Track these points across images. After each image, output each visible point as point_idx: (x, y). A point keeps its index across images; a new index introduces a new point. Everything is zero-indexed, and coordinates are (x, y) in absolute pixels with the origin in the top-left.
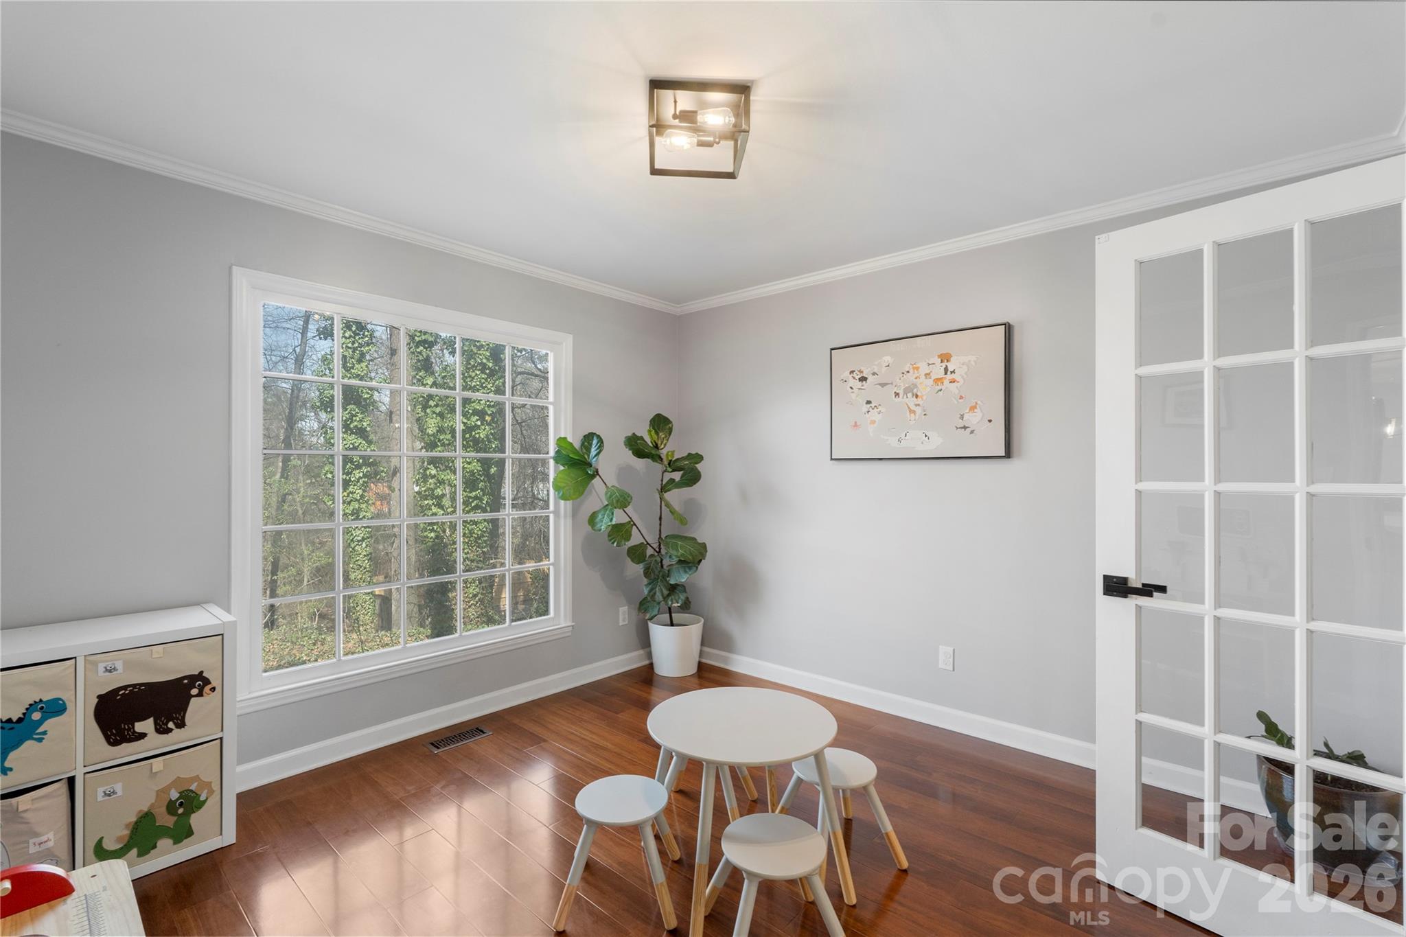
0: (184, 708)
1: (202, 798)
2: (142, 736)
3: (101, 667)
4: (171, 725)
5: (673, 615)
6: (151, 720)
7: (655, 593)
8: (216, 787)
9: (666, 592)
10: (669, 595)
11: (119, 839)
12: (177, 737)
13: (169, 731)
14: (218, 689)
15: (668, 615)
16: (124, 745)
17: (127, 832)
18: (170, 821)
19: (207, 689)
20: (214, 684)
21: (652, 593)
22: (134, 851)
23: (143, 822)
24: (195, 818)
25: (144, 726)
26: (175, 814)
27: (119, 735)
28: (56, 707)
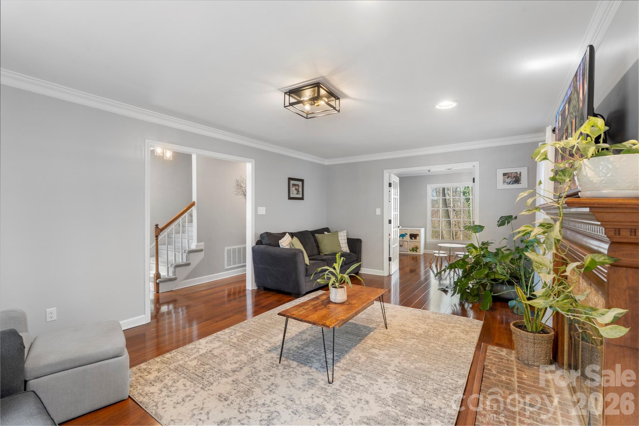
0: (417, 237)
1: (418, 248)
3: (411, 231)
8: (420, 248)
11: (411, 249)
19: (419, 236)
22: (412, 251)
23: (413, 248)
24: (418, 250)
25: (413, 238)
26: (415, 249)
27: (411, 239)
28: (407, 234)
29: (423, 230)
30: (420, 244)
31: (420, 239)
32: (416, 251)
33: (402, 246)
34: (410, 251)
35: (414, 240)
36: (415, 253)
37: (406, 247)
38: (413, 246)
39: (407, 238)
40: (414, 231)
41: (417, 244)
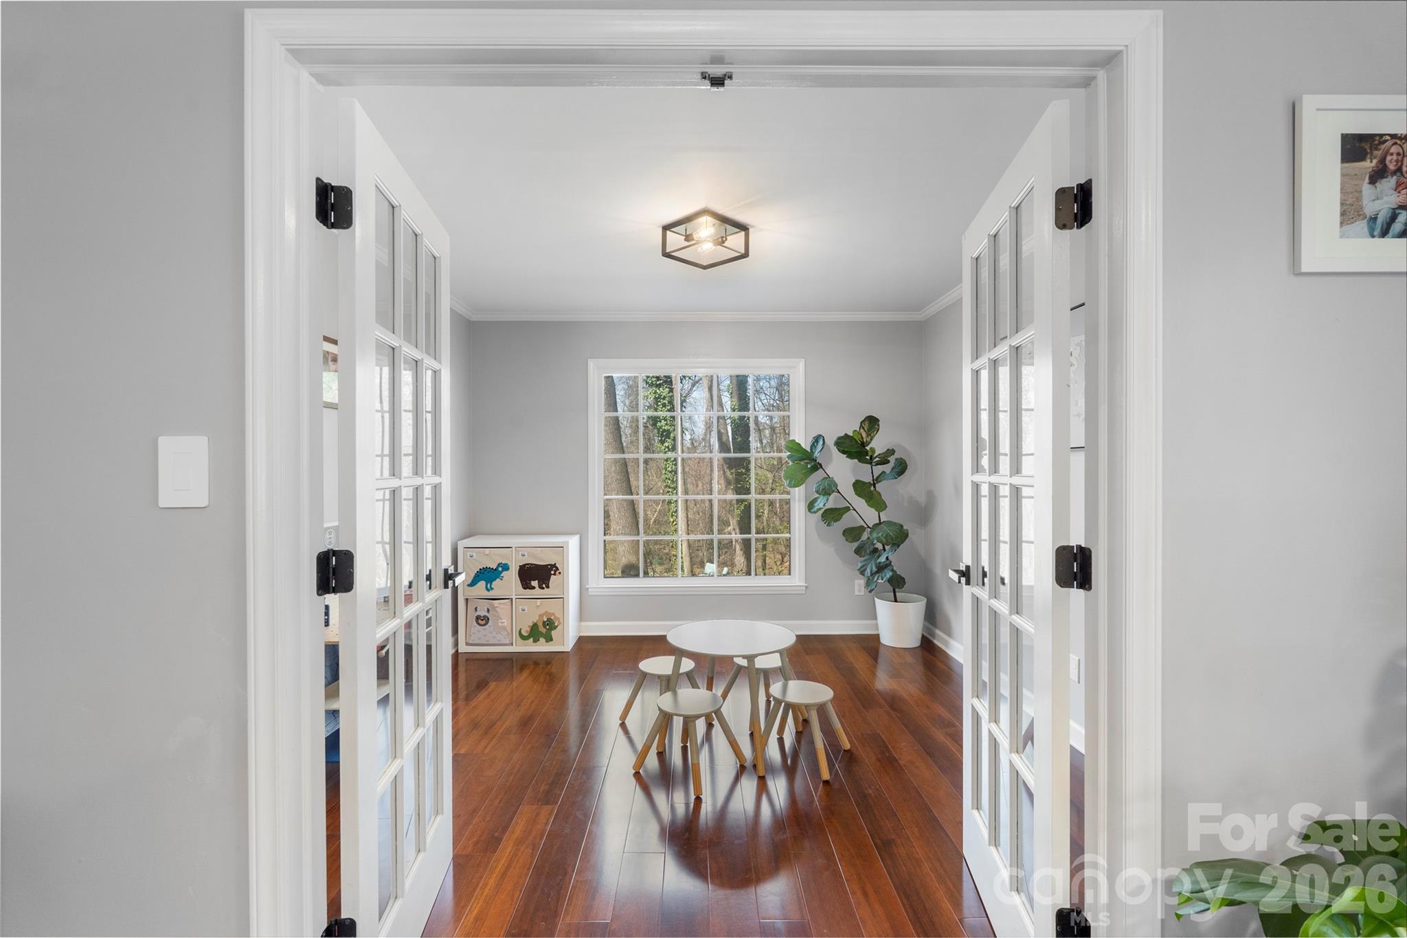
0: (549, 579)
1: (556, 624)
2: (534, 588)
3: (520, 553)
4: (544, 586)
5: (897, 594)
6: (537, 581)
7: (865, 570)
8: (561, 621)
9: (875, 569)
10: (877, 572)
11: (527, 631)
12: (545, 592)
13: (543, 588)
14: (562, 573)
15: (892, 594)
16: (528, 590)
17: (529, 629)
18: (543, 630)
19: (557, 572)
20: (560, 571)
21: (862, 569)
22: (531, 639)
23: (534, 627)
24: (553, 633)
25: (535, 583)
26: (545, 628)
27: (526, 585)
28: (506, 567)
29: (573, 543)
30: (563, 608)
31: (563, 586)
32: (549, 639)
33: (486, 619)
34: (523, 638)
35: (537, 592)
36: (542, 647)
37: (505, 622)
38: (535, 619)
39: (511, 580)
40: (531, 547)
41: (550, 607)
